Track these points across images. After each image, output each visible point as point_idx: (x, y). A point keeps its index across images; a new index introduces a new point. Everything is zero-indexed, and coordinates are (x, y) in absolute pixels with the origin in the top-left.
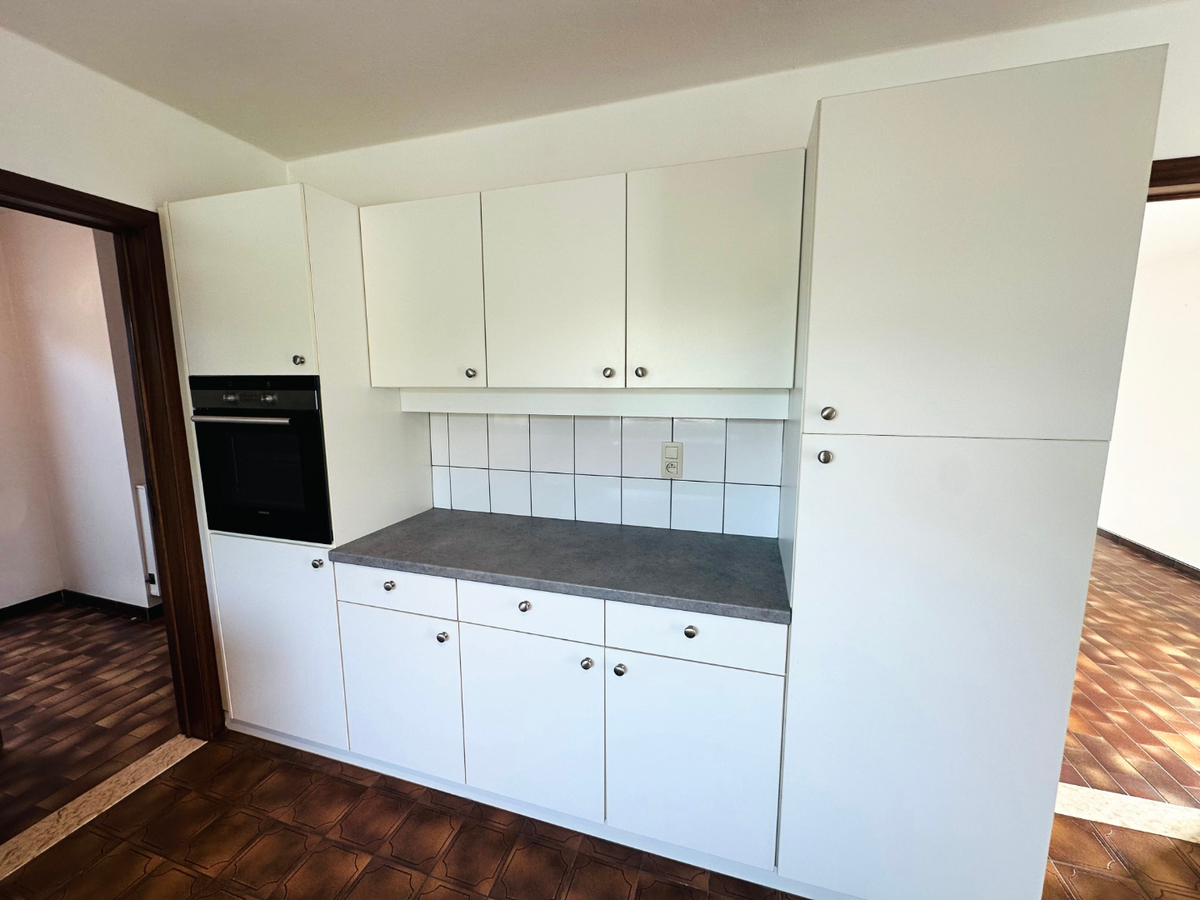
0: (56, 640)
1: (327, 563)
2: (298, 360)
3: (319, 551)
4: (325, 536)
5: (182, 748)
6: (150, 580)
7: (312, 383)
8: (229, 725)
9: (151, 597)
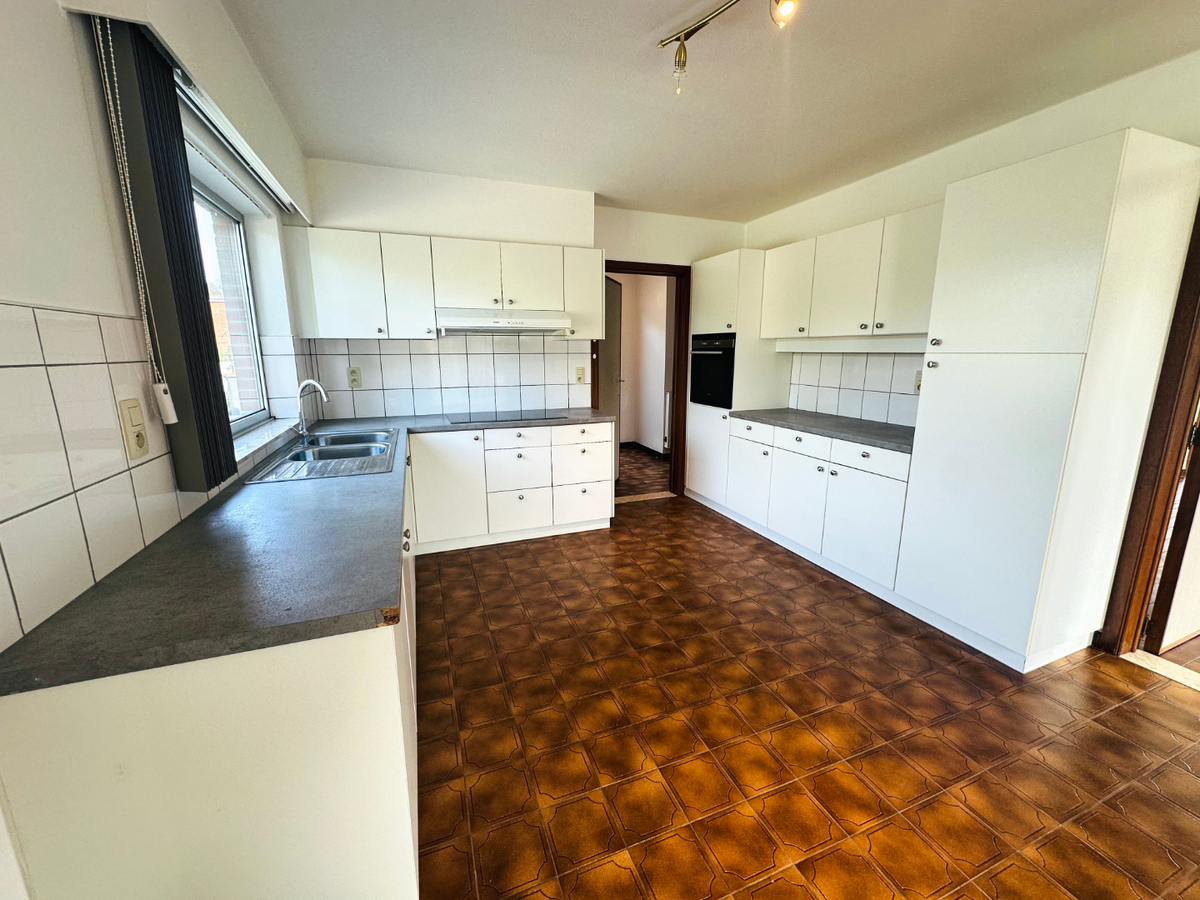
0: (631, 457)
1: (728, 417)
2: (729, 326)
3: (726, 412)
4: (729, 406)
5: (668, 494)
6: (665, 440)
7: (733, 336)
8: (686, 493)
9: (664, 448)
